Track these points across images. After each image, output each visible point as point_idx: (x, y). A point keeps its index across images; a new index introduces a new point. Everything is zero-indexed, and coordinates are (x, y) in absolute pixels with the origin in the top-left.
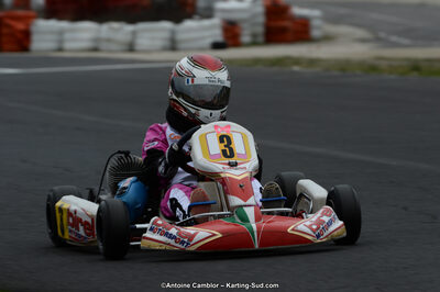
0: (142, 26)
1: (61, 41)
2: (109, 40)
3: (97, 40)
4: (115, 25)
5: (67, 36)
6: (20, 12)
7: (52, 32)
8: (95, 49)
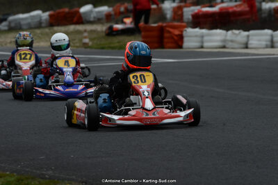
0: (252, 32)
1: (202, 42)
2: (232, 41)
3: (224, 41)
4: (236, 32)
5: (205, 38)
6: (176, 23)
7: (196, 36)
8: (224, 47)
